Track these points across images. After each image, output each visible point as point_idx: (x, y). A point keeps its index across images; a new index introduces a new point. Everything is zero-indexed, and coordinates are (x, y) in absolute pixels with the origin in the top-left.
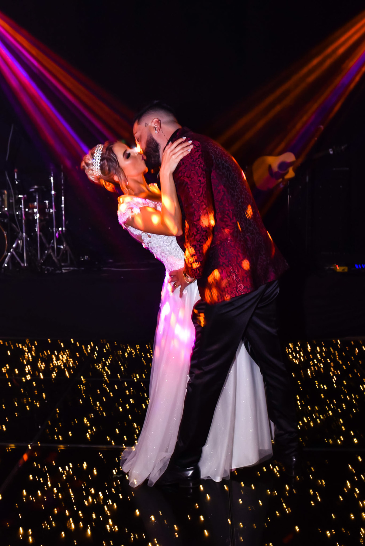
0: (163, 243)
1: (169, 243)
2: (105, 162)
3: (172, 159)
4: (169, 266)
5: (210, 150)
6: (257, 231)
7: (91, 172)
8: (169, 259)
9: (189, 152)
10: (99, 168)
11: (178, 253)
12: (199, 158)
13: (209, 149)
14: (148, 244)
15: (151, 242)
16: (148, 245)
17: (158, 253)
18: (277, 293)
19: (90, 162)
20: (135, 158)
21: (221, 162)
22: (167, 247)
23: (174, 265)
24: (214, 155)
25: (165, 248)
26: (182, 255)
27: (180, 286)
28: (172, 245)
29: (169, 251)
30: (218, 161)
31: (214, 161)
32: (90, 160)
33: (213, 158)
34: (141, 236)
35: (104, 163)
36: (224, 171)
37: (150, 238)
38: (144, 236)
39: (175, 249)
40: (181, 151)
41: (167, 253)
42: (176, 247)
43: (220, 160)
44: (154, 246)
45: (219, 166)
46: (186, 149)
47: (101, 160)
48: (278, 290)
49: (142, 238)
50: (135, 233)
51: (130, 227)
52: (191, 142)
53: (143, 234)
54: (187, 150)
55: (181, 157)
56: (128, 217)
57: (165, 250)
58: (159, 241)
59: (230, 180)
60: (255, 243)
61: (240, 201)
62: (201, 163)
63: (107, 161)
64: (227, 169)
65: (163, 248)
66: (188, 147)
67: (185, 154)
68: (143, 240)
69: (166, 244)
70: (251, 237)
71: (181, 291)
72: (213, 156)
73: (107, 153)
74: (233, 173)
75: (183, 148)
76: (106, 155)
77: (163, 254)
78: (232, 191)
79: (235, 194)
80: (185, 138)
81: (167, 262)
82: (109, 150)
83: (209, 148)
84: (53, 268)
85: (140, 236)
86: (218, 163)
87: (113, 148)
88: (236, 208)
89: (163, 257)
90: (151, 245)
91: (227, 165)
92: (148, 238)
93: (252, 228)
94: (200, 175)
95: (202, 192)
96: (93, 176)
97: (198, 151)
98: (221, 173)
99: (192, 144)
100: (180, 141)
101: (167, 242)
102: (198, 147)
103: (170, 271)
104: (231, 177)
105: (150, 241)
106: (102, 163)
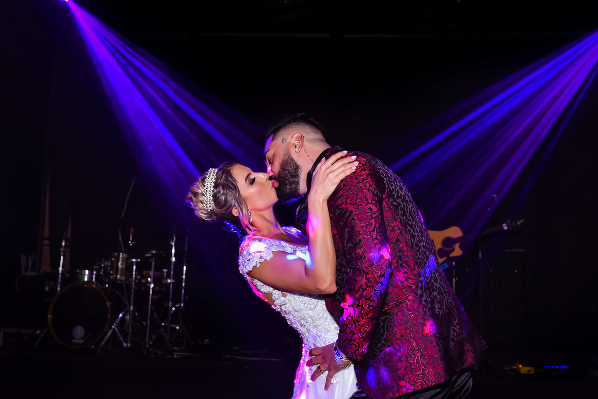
0: (303, 305)
1: (314, 306)
2: (220, 188)
3: (328, 178)
4: (311, 341)
5: (380, 171)
6: (445, 290)
7: (200, 205)
8: (311, 329)
9: (354, 171)
10: (212, 198)
11: (325, 321)
12: (367, 179)
13: (379, 169)
14: (281, 306)
15: (286, 304)
16: (281, 309)
17: (293, 320)
18: (469, 387)
19: (200, 191)
20: (261, 184)
21: (396, 188)
22: (310, 312)
23: (318, 339)
24: (385, 177)
25: (307, 312)
26: (331, 324)
27: (327, 372)
28: (317, 308)
29: (311, 317)
30: (392, 186)
31: (387, 186)
32: (200, 189)
33: (385, 182)
34: (271, 295)
35: (219, 191)
36: (400, 200)
37: (284, 298)
38: (276, 294)
39: (321, 315)
40: (343, 169)
41: (309, 319)
42: (323, 312)
43: (394, 185)
44: (291, 309)
45: (393, 193)
46: (349, 166)
47: (214, 187)
48: (471, 382)
49: (273, 298)
50: (262, 290)
51: (256, 280)
52: (354, 157)
53: (274, 292)
54: (351, 168)
55: (342, 176)
56: (254, 265)
57: (307, 316)
58: (299, 302)
59: (408, 215)
60: (444, 307)
61: (421, 244)
62: (371, 186)
63: (223, 188)
64: (403, 198)
65: (304, 312)
66: (351, 164)
67: (348, 173)
68: (274, 301)
69: (309, 306)
70: (438, 297)
71: (329, 379)
72: (385, 179)
73: (224, 178)
74: (411, 206)
75: (344, 165)
76: (222, 180)
77: (303, 322)
78: (412, 230)
79: (416, 234)
80: (346, 152)
81: (307, 334)
82: (226, 173)
83: (379, 167)
84: (162, 352)
85: (269, 295)
86: (391, 188)
87: (231, 171)
88: (418, 253)
89: (302, 326)
90: (285, 308)
91: (403, 194)
92: (282, 297)
93: (439, 285)
94: (370, 201)
95: (375, 226)
96: (203, 212)
97: (364, 170)
98: (395, 204)
99: (356, 160)
100: (339, 155)
101: (309, 304)
102: (365, 164)
103: (311, 347)
104: (408, 210)
105: (285, 301)
106: (215, 191)
